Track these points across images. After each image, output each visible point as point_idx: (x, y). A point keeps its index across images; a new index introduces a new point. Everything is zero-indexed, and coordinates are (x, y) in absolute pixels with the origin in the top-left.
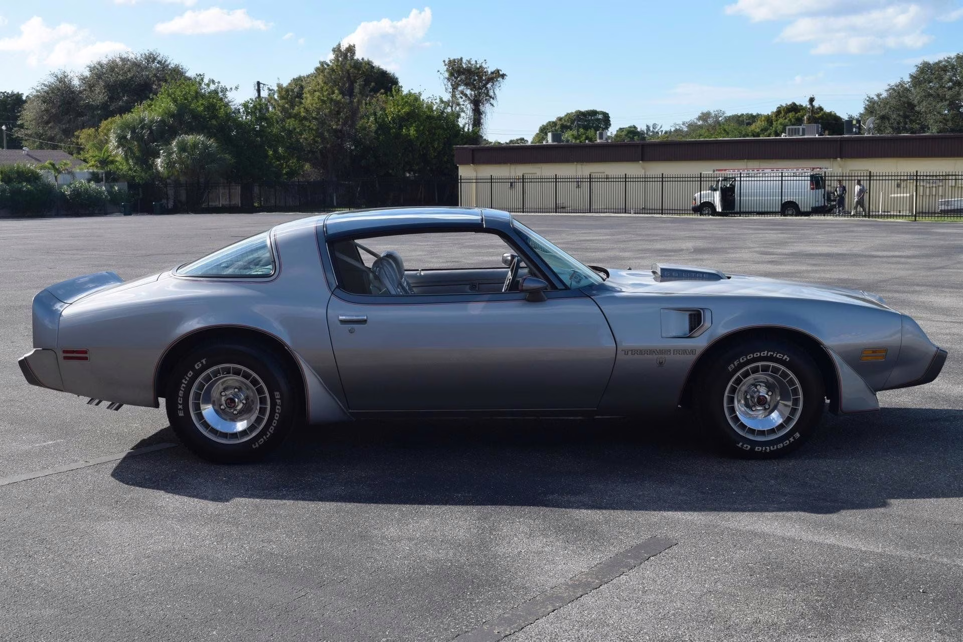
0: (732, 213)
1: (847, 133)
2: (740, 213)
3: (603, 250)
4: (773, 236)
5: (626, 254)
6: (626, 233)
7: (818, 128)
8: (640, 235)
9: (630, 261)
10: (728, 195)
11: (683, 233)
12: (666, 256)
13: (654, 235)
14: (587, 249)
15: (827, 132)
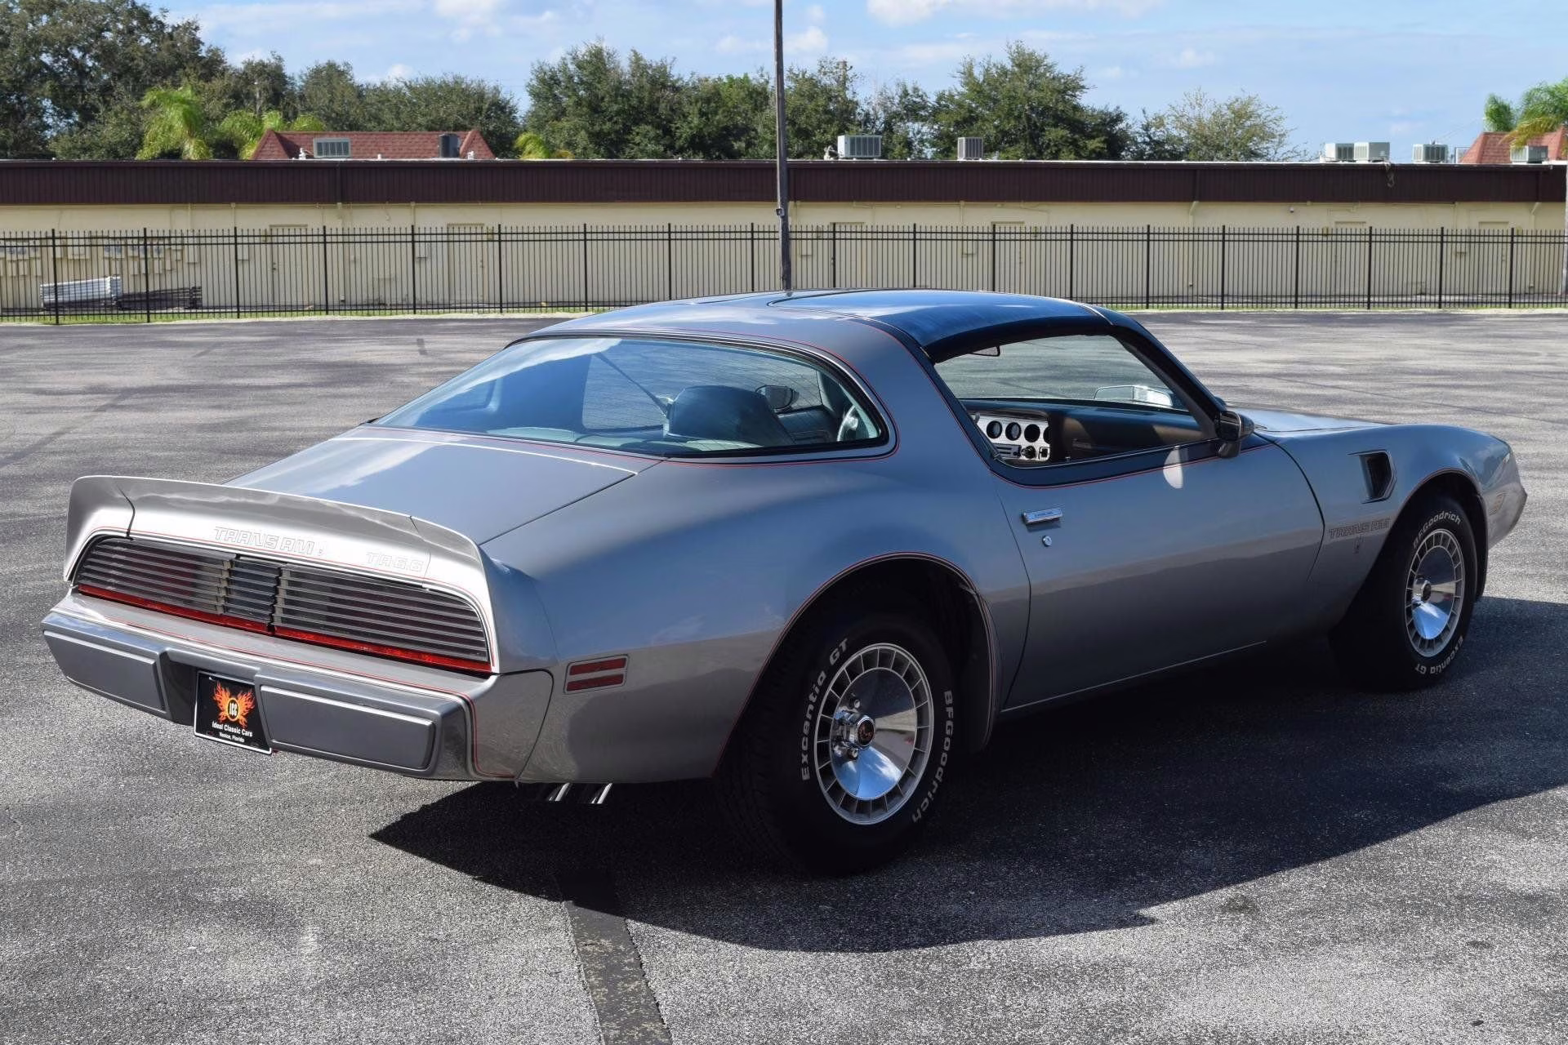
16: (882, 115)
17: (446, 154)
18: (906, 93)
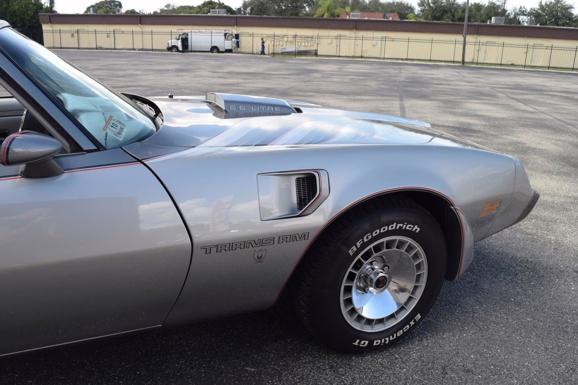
0: (187, 51)
1: (239, 14)
2: (192, 51)
3: (125, 70)
4: (213, 63)
5: (139, 72)
6: (135, 60)
7: (225, 11)
8: (143, 62)
9: (141, 77)
10: (185, 41)
11: (166, 61)
12: (161, 73)
13: (151, 62)
14: (115, 69)
15: (229, 13)
16: (513, 14)
17: (384, 18)
18: (521, 8)
